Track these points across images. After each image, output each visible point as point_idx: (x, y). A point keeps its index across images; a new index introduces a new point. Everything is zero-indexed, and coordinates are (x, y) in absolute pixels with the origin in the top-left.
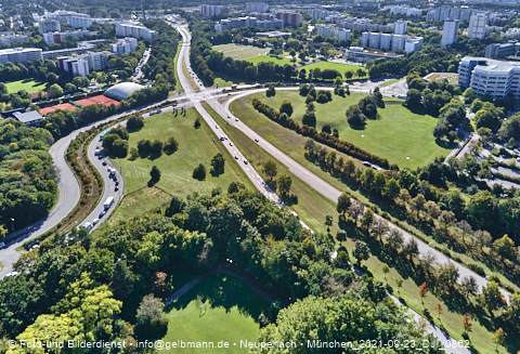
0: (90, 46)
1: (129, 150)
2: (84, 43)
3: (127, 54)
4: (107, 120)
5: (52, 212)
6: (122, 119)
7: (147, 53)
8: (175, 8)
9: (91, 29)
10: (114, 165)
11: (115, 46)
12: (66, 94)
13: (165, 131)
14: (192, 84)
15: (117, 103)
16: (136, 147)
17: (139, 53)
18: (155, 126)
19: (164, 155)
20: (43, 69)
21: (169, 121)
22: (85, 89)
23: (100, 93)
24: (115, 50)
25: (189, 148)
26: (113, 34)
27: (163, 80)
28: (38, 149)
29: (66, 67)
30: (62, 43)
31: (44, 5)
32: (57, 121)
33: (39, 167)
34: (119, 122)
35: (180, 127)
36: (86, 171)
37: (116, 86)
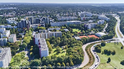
0: (92, 21)
1: (101, 51)
2: (90, 20)
3: (101, 24)
4: (96, 42)
5: (82, 63)
6: (100, 42)
7: (107, 25)
8: (115, 12)
9: (92, 17)
10: (97, 55)
11: (98, 22)
12: (85, 33)
13: (112, 48)
14: (120, 35)
15: (98, 38)
16: (103, 51)
17: (104, 24)
18: (109, 46)
19: (111, 55)
20: (81, 26)
21: (113, 45)
22: (90, 33)
23: (94, 34)
24: (98, 23)
25: (119, 54)
26: (97, 19)
27: (112, 33)
28: (80, 46)
29: (86, 27)
30: (85, 20)
31: (81, 10)
32: (84, 40)
33: (81, 51)
34: (99, 43)
35: (116, 48)
36: (90, 54)
37: (98, 33)
